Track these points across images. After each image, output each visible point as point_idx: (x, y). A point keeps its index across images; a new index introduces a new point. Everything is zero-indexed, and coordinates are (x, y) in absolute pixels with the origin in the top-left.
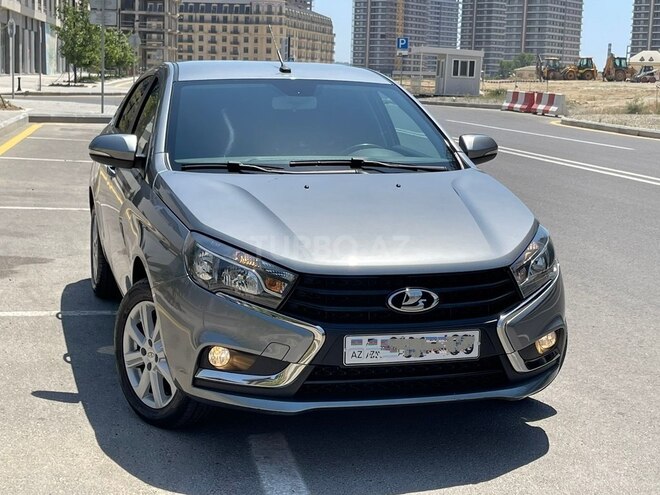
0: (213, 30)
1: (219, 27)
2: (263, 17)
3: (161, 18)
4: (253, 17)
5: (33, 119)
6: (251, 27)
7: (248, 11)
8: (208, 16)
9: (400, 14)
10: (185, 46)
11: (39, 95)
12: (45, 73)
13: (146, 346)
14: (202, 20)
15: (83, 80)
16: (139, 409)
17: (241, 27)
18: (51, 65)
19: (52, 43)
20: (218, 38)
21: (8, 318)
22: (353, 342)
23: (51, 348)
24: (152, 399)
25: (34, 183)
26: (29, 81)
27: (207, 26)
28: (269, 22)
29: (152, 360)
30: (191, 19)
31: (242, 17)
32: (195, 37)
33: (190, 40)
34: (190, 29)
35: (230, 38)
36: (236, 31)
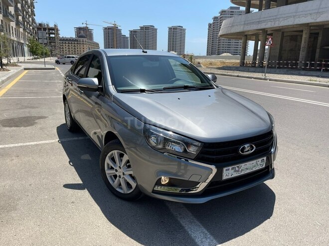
0: (69, 46)
1: (70, 45)
2: (81, 43)
3: (55, 42)
4: (79, 43)
5: (25, 69)
6: (79, 45)
7: (77, 41)
8: (67, 42)
9: (115, 42)
10: (62, 50)
11: (24, 62)
12: (25, 56)
13: (118, 168)
14: (65, 43)
15: (36, 58)
16: (115, 193)
17: (76, 45)
18: (26, 54)
19: (26, 49)
20: (70, 48)
21: (40, 144)
22: (226, 170)
23: (62, 158)
24: (121, 189)
25: (32, 89)
26: (21, 59)
27: (67, 45)
28: (83, 44)
29: (121, 174)
30: (62, 43)
31: (76, 42)
32: (64, 47)
33: (63, 48)
34: (62, 45)
35: (73, 48)
36: (75, 46)
